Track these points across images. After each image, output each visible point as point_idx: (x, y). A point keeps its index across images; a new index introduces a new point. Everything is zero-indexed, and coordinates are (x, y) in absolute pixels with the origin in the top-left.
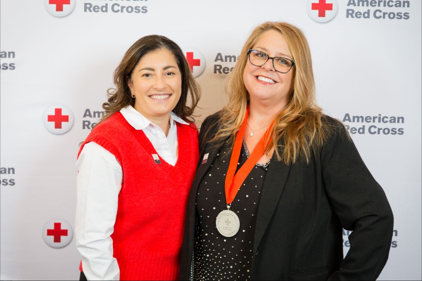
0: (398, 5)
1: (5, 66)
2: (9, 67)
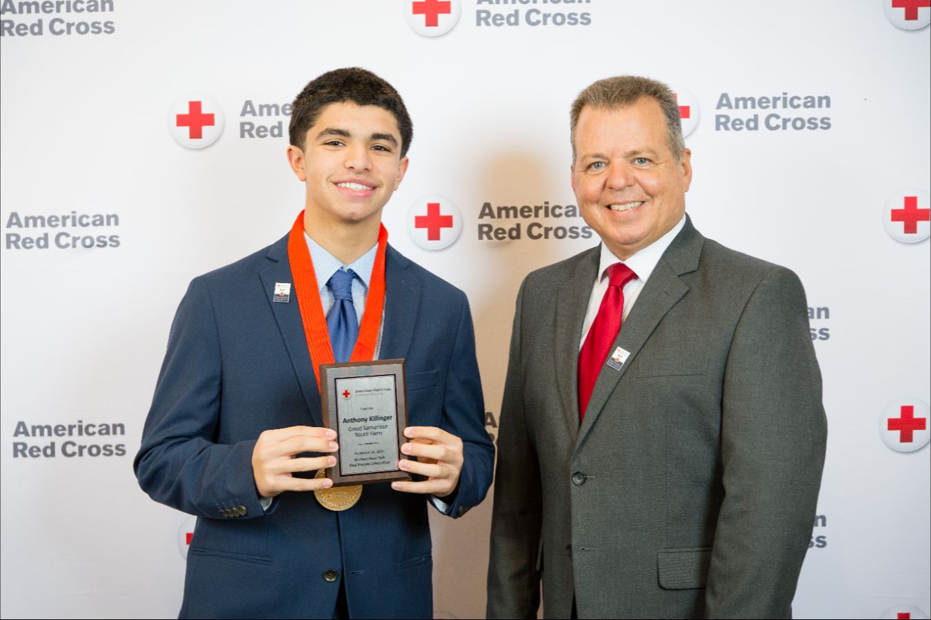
1: (101, 242)
2: (109, 243)
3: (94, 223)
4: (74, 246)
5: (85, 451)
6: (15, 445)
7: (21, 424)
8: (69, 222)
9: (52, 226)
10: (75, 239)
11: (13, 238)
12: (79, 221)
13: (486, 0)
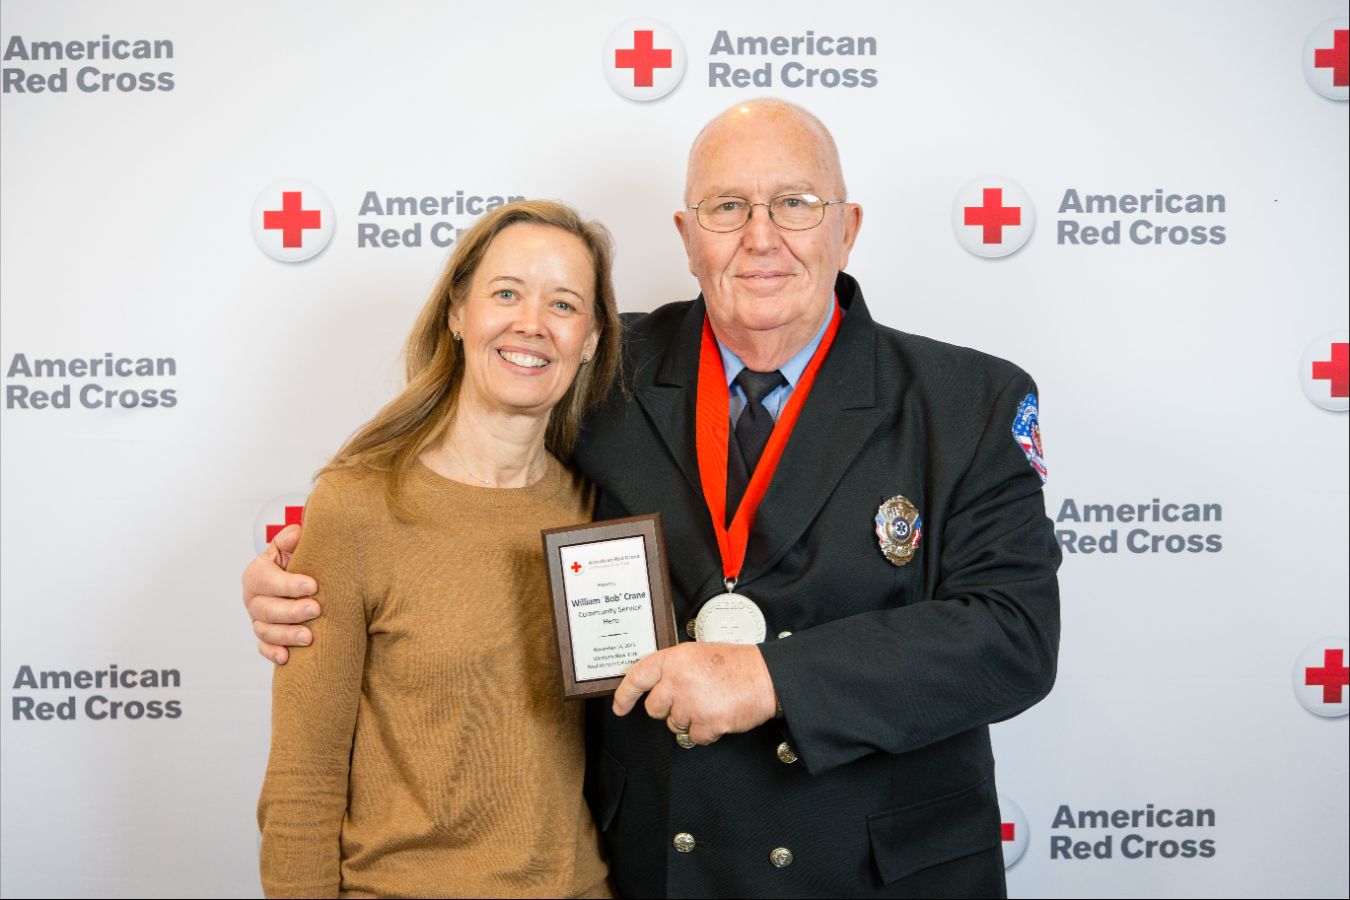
0: (1194, 207)
1: (149, 399)
2: (160, 400)
3: (139, 372)
4: (109, 405)
5: (121, 711)
6: (16, 701)
7: (25, 670)
8: (101, 369)
9: (76, 375)
10: (110, 395)
11: (17, 393)
12: (115, 368)
13: (723, 49)
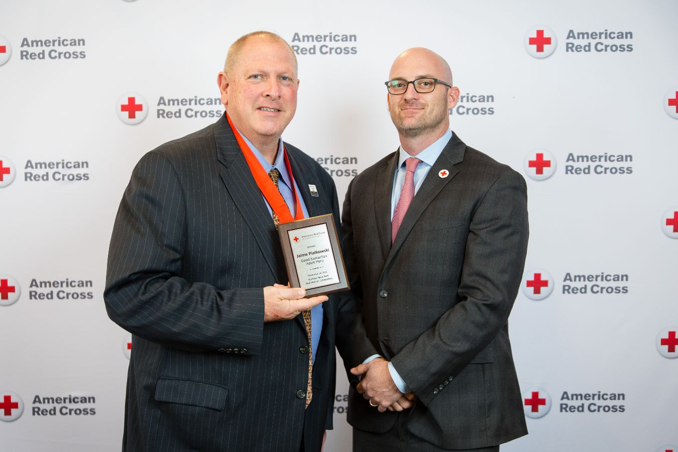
3: (74, 167)
4: (63, 179)
5: (70, 296)
6: (31, 292)
7: (34, 280)
8: (60, 166)
9: (51, 168)
10: (64, 176)
11: (29, 175)
12: (66, 165)
13: (297, 40)
